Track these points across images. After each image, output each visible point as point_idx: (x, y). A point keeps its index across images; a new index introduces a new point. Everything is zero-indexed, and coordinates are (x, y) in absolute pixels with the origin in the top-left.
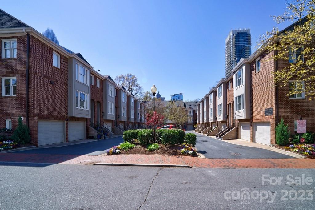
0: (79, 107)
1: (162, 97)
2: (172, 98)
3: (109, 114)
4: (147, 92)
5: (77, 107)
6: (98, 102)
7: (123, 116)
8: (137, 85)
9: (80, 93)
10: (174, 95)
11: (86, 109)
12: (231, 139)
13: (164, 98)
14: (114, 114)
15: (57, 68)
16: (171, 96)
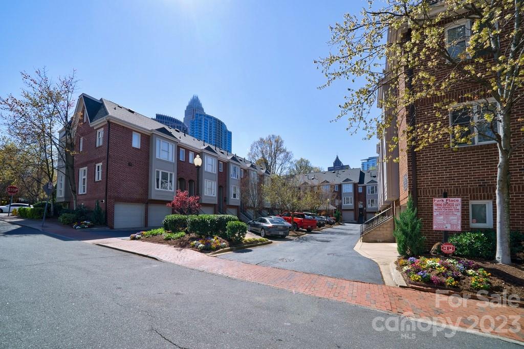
0: (160, 189)
1: (344, 165)
2: (363, 165)
3: (206, 196)
4: (302, 159)
5: (158, 187)
6: (191, 181)
7: (232, 198)
8: (284, 151)
9: (162, 172)
10: (368, 160)
11: (171, 191)
12: (381, 240)
13: (348, 166)
14: (215, 196)
15: (136, 149)
16: (361, 161)
